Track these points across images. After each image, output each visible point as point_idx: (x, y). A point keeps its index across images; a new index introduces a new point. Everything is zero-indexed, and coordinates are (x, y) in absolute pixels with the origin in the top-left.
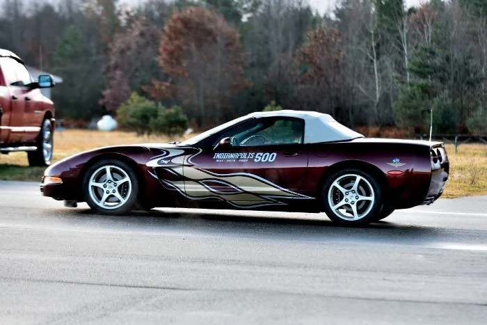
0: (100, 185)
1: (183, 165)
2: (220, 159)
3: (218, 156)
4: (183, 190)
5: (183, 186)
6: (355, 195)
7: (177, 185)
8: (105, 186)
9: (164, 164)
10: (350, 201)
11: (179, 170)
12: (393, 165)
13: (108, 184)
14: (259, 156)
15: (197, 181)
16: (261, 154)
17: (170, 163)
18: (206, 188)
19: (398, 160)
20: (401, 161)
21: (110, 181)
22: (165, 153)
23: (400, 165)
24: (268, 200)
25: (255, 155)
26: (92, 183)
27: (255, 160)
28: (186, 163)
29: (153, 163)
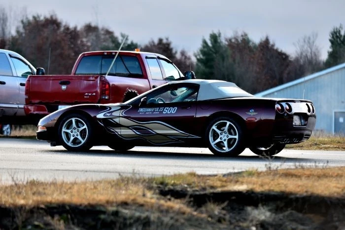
0: (69, 131)
1: (120, 117)
2: (142, 112)
3: (141, 110)
4: (119, 133)
5: (120, 130)
6: (226, 135)
7: (116, 130)
8: (72, 132)
9: (107, 116)
10: (223, 139)
11: (117, 120)
12: (250, 114)
13: (74, 130)
14: (166, 109)
15: (128, 127)
16: (168, 108)
17: (111, 115)
18: (134, 132)
19: (253, 110)
20: (255, 111)
21: (75, 128)
22: (109, 109)
23: (255, 114)
24: (173, 139)
25: (164, 109)
26: (64, 130)
27: (164, 112)
28: (121, 115)
29: (101, 116)
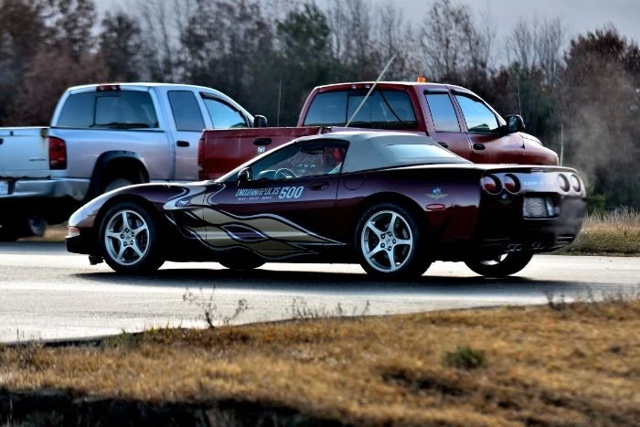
0: (117, 236)
1: (203, 206)
2: (242, 197)
3: (241, 192)
4: (204, 238)
5: (204, 233)
6: (392, 238)
7: (200, 233)
8: (122, 237)
9: (182, 205)
10: (387, 247)
11: (199, 213)
12: (432, 196)
13: (125, 234)
14: (285, 190)
15: (218, 226)
16: (287, 188)
17: (188, 204)
18: (229, 235)
19: (439, 190)
20: (442, 192)
21: (127, 230)
22: (185, 192)
23: (442, 196)
24: (298, 249)
25: (280, 191)
26: (109, 232)
27: (280, 197)
28: (205, 203)
29: (170, 205)
